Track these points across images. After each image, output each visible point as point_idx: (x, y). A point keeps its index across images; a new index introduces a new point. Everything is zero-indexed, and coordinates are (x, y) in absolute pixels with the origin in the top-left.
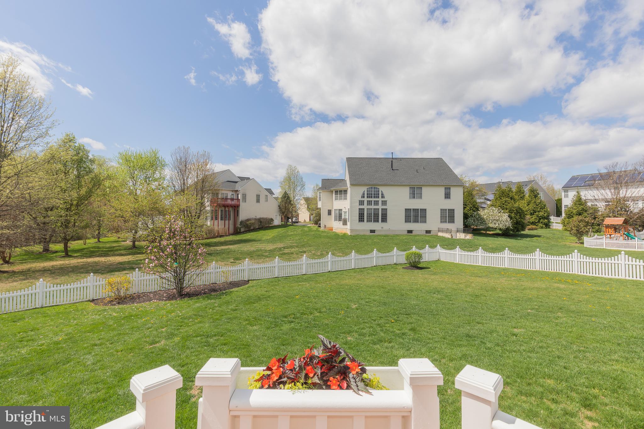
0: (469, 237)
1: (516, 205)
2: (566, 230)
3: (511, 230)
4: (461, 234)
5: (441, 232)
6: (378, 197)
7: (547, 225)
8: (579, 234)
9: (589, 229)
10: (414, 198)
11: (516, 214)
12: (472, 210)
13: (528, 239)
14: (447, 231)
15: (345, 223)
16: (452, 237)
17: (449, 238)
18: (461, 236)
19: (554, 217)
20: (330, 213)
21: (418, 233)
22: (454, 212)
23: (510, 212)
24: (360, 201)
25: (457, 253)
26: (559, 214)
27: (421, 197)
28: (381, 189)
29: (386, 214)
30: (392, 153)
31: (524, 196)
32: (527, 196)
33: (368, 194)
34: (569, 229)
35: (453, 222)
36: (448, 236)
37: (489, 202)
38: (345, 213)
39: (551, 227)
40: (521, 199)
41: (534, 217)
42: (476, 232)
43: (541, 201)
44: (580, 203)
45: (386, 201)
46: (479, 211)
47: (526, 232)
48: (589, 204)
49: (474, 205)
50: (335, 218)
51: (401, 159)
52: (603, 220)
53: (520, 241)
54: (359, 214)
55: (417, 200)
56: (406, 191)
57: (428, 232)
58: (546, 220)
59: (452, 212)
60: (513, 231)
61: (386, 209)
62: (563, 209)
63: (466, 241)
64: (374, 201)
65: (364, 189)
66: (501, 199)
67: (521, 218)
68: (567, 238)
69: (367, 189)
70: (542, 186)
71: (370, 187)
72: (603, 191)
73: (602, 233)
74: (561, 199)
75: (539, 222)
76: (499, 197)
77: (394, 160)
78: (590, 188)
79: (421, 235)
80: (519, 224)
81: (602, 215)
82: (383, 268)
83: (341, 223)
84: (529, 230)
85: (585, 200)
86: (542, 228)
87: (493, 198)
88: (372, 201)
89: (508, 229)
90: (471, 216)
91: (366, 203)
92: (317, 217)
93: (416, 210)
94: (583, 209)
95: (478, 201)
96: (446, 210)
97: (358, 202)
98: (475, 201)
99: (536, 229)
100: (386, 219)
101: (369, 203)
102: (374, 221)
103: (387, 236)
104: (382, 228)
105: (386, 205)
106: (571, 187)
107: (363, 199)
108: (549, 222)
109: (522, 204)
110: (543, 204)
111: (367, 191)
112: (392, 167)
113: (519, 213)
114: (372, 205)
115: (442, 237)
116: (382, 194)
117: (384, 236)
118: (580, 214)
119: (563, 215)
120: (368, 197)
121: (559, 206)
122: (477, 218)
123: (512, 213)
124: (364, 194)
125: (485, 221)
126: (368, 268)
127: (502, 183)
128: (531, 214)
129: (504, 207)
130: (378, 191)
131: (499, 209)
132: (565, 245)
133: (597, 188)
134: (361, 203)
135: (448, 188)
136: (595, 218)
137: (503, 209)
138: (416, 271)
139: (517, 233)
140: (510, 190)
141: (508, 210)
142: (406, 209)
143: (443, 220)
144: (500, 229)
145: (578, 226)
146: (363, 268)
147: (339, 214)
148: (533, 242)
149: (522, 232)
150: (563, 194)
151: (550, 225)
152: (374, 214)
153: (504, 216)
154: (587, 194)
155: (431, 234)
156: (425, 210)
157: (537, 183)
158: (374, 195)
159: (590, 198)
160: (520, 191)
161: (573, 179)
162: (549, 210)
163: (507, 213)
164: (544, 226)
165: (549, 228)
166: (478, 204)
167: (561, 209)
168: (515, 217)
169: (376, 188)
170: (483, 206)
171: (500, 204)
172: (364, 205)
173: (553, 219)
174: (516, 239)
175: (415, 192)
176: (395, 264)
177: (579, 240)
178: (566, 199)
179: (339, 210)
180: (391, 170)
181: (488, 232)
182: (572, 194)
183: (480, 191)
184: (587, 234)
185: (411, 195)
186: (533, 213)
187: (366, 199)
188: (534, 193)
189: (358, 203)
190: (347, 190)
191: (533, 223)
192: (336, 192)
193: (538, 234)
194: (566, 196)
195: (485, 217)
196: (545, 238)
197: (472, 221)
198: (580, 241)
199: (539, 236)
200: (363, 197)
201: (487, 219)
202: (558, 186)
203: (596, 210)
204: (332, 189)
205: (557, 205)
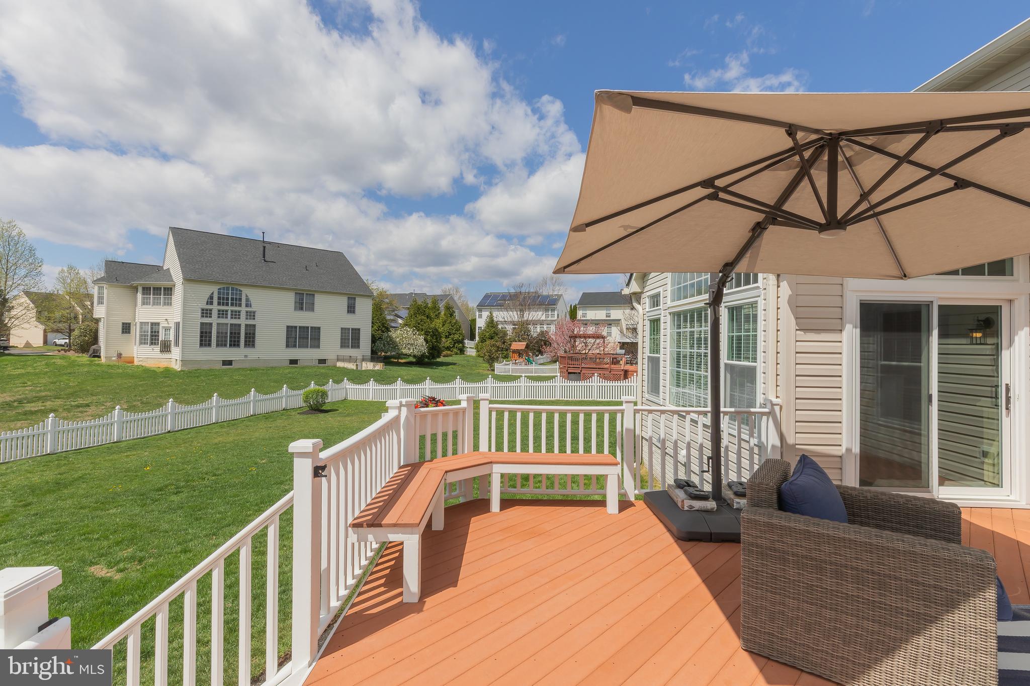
0: (379, 366)
1: (432, 326)
2: (479, 356)
3: (427, 358)
4: (368, 363)
5: (341, 361)
6: (240, 305)
7: (462, 351)
8: (491, 360)
9: (499, 354)
10: (302, 309)
11: (432, 336)
12: (381, 330)
13: (444, 368)
14: (350, 359)
15: (166, 348)
16: (357, 368)
17: (353, 370)
18: (369, 366)
19: (469, 341)
20: (126, 328)
21: (306, 364)
22: (359, 333)
23: (425, 334)
24: (203, 310)
25: (371, 387)
26: (472, 338)
27: (312, 310)
28: (246, 291)
29: (254, 334)
30: (263, 233)
31: (439, 313)
32: (443, 313)
33: (219, 298)
34: (482, 355)
35: (358, 347)
36: (351, 366)
37: (400, 321)
38: (167, 329)
39: (465, 353)
40: (436, 317)
41: (449, 340)
42: (387, 361)
43: (456, 321)
44: (492, 325)
45: (254, 312)
46: (391, 331)
47: (441, 359)
48: (500, 327)
49: (383, 323)
50: (141, 339)
51: (279, 245)
52: (510, 345)
53: (436, 370)
54: (202, 333)
55: (306, 312)
56: (289, 298)
57: (322, 361)
58: (461, 345)
59: (356, 332)
60: (428, 357)
61: (254, 326)
62: (477, 331)
63: (376, 372)
64: (232, 311)
65: (214, 289)
66: (416, 316)
67: (437, 342)
68: (480, 365)
69: (219, 289)
70: (458, 302)
71: (225, 286)
72: (511, 312)
73: (509, 359)
74: (475, 319)
75: (454, 346)
76: (414, 314)
77: (267, 246)
78: (501, 308)
79: (311, 367)
80: (435, 350)
81: (510, 339)
82: (269, 416)
83: (157, 348)
84: (444, 356)
85: (497, 322)
86: (457, 354)
87: (407, 315)
88: (227, 311)
89: (423, 356)
90: (379, 338)
91: (215, 313)
92: (85, 336)
93: (304, 329)
94: (495, 333)
95: (388, 317)
96: (349, 329)
97: (200, 311)
98: (385, 318)
99: (451, 356)
100: (254, 341)
101: (222, 314)
102: (230, 345)
103: (256, 370)
104: (246, 356)
105: (254, 319)
106: (485, 306)
107: (209, 307)
108: (464, 347)
109: (437, 323)
110: (458, 325)
111: (219, 293)
112: (264, 257)
113: (436, 335)
114: (227, 318)
115: (344, 368)
116: (247, 300)
117: (251, 370)
118: (492, 338)
119: (477, 338)
120: (219, 304)
121: (473, 328)
122: (387, 342)
123: (428, 335)
124: (211, 297)
125: (397, 346)
126: (243, 419)
127: (415, 294)
128: (447, 337)
129: (419, 327)
130: (241, 295)
131: (414, 330)
132: (479, 372)
133: (506, 309)
134: (206, 313)
135: (352, 298)
136: (504, 343)
137: (418, 330)
138: (322, 415)
139: (432, 360)
140: (426, 307)
141: (423, 332)
142: (288, 327)
143: (344, 345)
144: (415, 356)
145: (490, 351)
146: (233, 420)
147: (152, 332)
148: (448, 371)
149: (438, 360)
150: (477, 313)
151: (464, 351)
152: (231, 333)
153: (420, 339)
154: (500, 316)
155: (326, 365)
156: (319, 328)
157: (452, 298)
158: (232, 299)
159: (501, 319)
160: (435, 308)
161: (487, 297)
162: (463, 332)
163: (422, 335)
164: (459, 352)
165: (463, 354)
166: (388, 322)
167: (475, 332)
168: (431, 340)
169: (237, 289)
170: (393, 325)
171: (415, 324)
172: (211, 317)
173: (467, 342)
174: (432, 368)
175: (304, 302)
176: (284, 410)
177: (490, 367)
178: (480, 319)
179: (152, 324)
180: (263, 261)
181: (400, 361)
182: (485, 314)
183: (391, 303)
184: (498, 360)
185: (298, 305)
186: (449, 335)
187: (215, 307)
188: (450, 311)
189: (200, 314)
190: (171, 289)
191: (448, 348)
192: (146, 290)
193: (454, 362)
194: (480, 316)
195: (398, 340)
196: (460, 366)
197: (382, 345)
198: (492, 368)
199: (454, 364)
200: (210, 301)
201: (400, 343)
202: (473, 304)
203: (505, 334)
204: (135, 283)
205: (471, 326)
